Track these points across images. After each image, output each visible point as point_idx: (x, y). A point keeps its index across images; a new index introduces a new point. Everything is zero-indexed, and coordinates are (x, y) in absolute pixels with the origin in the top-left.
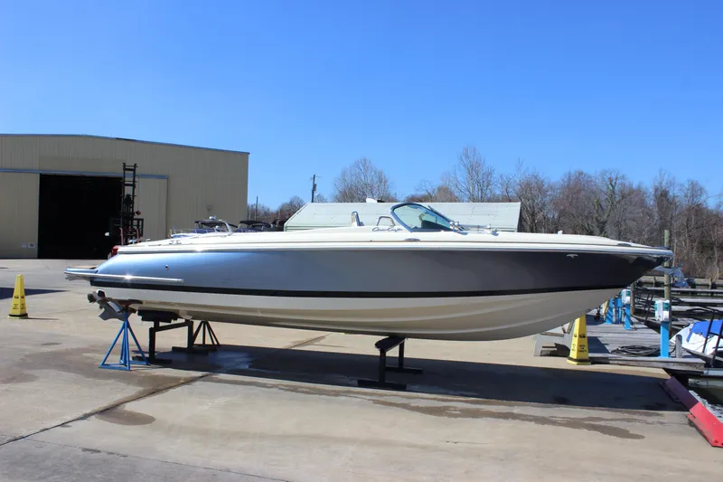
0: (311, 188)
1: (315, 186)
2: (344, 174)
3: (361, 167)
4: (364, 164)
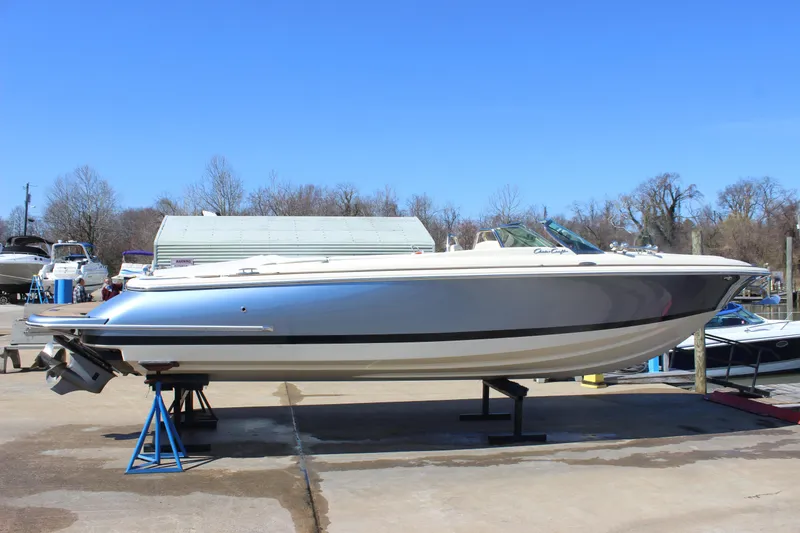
0: (25, 199)
1: (28, 197)
2: (58, 183)
3: (84, 178)
4: (85, 173)
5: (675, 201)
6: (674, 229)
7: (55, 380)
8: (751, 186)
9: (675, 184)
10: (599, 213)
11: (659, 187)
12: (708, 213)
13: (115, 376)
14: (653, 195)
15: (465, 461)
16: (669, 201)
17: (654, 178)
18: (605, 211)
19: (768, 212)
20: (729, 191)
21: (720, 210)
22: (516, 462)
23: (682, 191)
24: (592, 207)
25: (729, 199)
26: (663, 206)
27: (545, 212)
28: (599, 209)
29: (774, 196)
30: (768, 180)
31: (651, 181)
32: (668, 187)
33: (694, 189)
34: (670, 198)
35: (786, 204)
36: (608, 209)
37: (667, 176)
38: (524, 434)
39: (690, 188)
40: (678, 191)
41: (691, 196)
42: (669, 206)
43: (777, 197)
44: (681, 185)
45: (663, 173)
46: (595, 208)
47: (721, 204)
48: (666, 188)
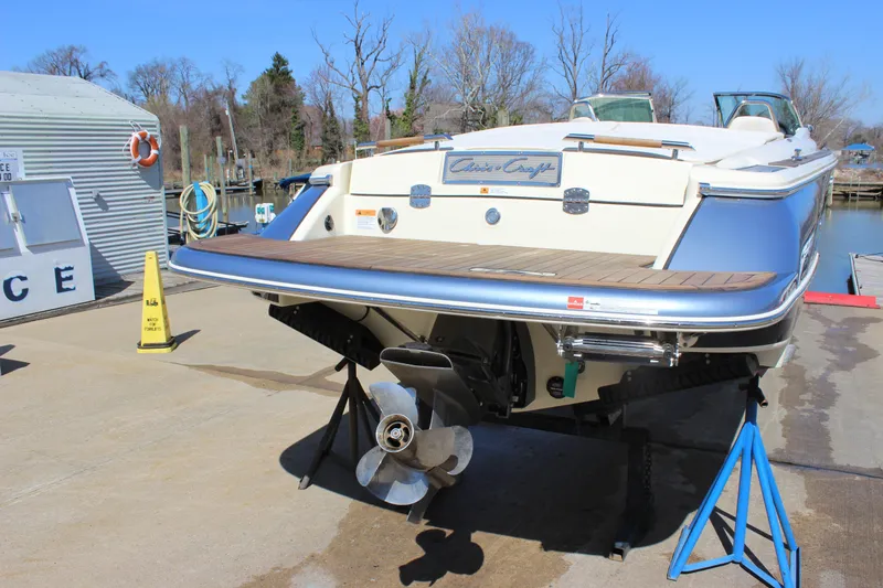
8: (163, 67)
9: (83, 60)
17: (55, 51)
20: (139, 72)
23: (91, 69)
25: (140, 81)
29: (192, 79)
30: (184, 61)
31: (51, 54)
33: (106, 67)
35: (210, 88)
37: (72, 49)
39: (101, 66)
40: (86, 68)
41: (102, 76)
44: (89, 61)
45: (68, 45)
47: (132, 87)
48: (72, 64)
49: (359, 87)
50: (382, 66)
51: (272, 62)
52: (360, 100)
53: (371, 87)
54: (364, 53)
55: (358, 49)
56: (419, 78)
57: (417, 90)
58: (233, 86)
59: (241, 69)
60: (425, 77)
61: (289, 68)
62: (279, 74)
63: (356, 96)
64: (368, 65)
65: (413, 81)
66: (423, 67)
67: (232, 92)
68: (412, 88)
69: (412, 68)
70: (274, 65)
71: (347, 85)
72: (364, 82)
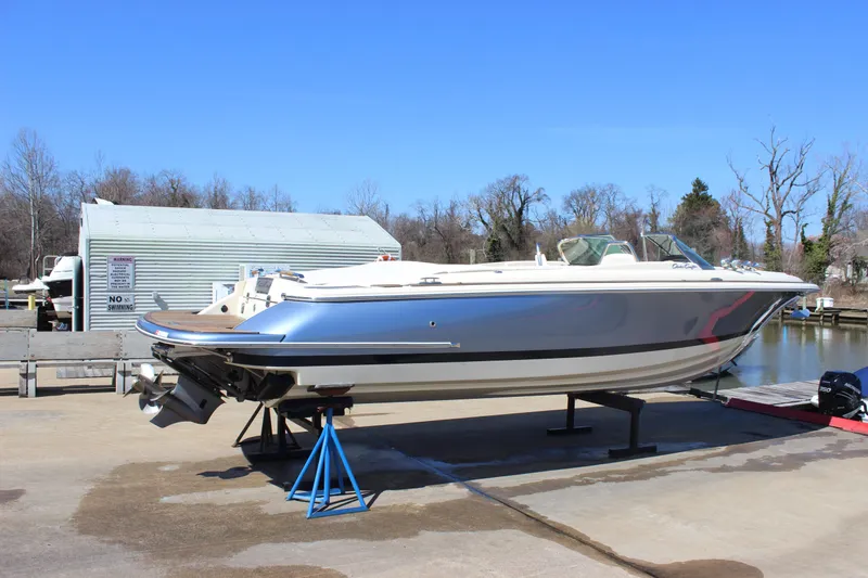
5: (523, 203)
6: (521, 232)
7: (155, 410)
8: (595, 191)
9: (524, 186)
10: (444, 212)
11: (508, 189)
12: (553, 217)
13: (223, 402)
14: (501, 196)
15: (623, 476)
16: (518, 203)
17: (503, 179)
18: (449, 211)
19: (612, 219)
20: (574, 196)
21: (565, 215)
22: (664, 474)
23: (530, 194)
24: (436, 206)
25: (573, 204)
26: (511, 208)
27: (387, 210)
28: (444, 210)
29: (617, 203)
30: (611, 186)
31: (500, 182)
32: (517, 189)
33: (542, 192)
34: (519, 201)
35: (631, 212)
36: (452, 209)
37: (516, 178)
38: (641, 445)
39: (539, 191)
40: (526, 193)
41: (539, 200)
42: (517, 209)
43: (621, 206)
44: (529, 187)
45: (513, 174)
46: (440, 207)
47: (566, 209)
48: (514, 190)
49: (773, 212)
50: (798, 192)
51: (692, 187)
52: (773, 224)
53: (785, 213)
54: (781, 177)
55: (773, 173)
56: (839, 203)
57: (836, 216)
58: (657, 210)
59: (665, 193)
60: (845, 202)
61: (709, 193)
62: (698, 199)
63: (768, 220)
64: (784, 189)
65: (831, 207)
66: (844, 191)
67: (655, 216)
68: (831, 213)
69: (832, 192)
70: (694, 191)
71: (760, 209)
72: (778, 207)
